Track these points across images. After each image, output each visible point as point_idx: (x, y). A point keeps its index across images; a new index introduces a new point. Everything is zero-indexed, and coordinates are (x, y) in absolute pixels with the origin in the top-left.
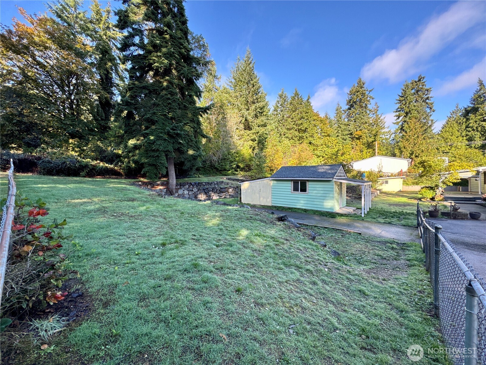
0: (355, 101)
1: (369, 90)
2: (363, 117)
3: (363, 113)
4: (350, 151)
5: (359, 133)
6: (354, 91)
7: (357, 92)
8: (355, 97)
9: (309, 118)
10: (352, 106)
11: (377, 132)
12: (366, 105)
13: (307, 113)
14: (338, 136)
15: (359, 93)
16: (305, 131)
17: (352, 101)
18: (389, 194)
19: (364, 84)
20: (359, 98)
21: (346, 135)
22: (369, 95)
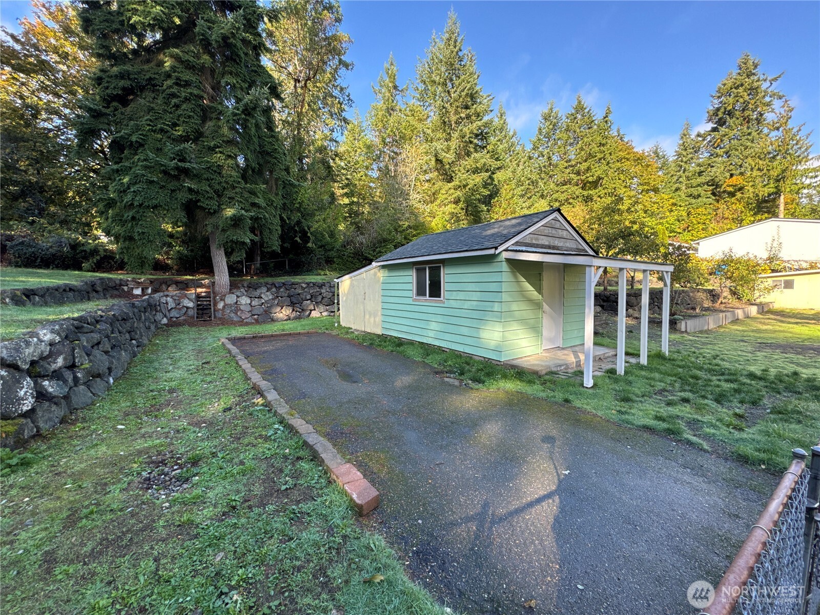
0: (729, 108)
1: (769, 78)
2: (749, 144)
3: (749, 134)
4: (707, 222)
5: (737, 180)
6: (730, 85)
7: (737, 88)
8: (731, 100)
9: (608, 156)
10: (721, 122)
11: (784, 171)
12: (761, 115)
13: (603, 145)
14: (677, 189)
15: (741, 90)
16: (595, 184)
17: (722, 110)
18: (790, 317)
19: (756, 66)
20: (741, 100)
21: (699, 185)
22: (769, 90)
